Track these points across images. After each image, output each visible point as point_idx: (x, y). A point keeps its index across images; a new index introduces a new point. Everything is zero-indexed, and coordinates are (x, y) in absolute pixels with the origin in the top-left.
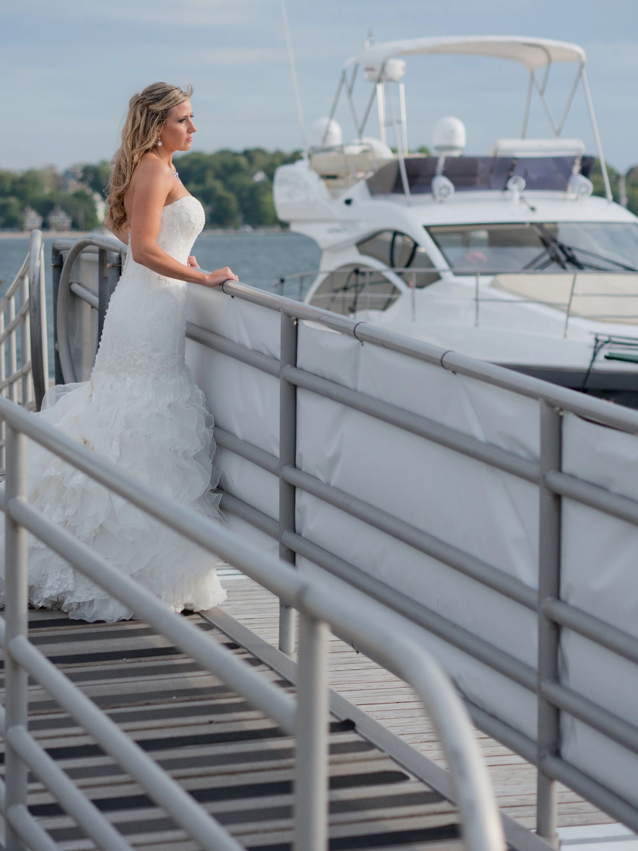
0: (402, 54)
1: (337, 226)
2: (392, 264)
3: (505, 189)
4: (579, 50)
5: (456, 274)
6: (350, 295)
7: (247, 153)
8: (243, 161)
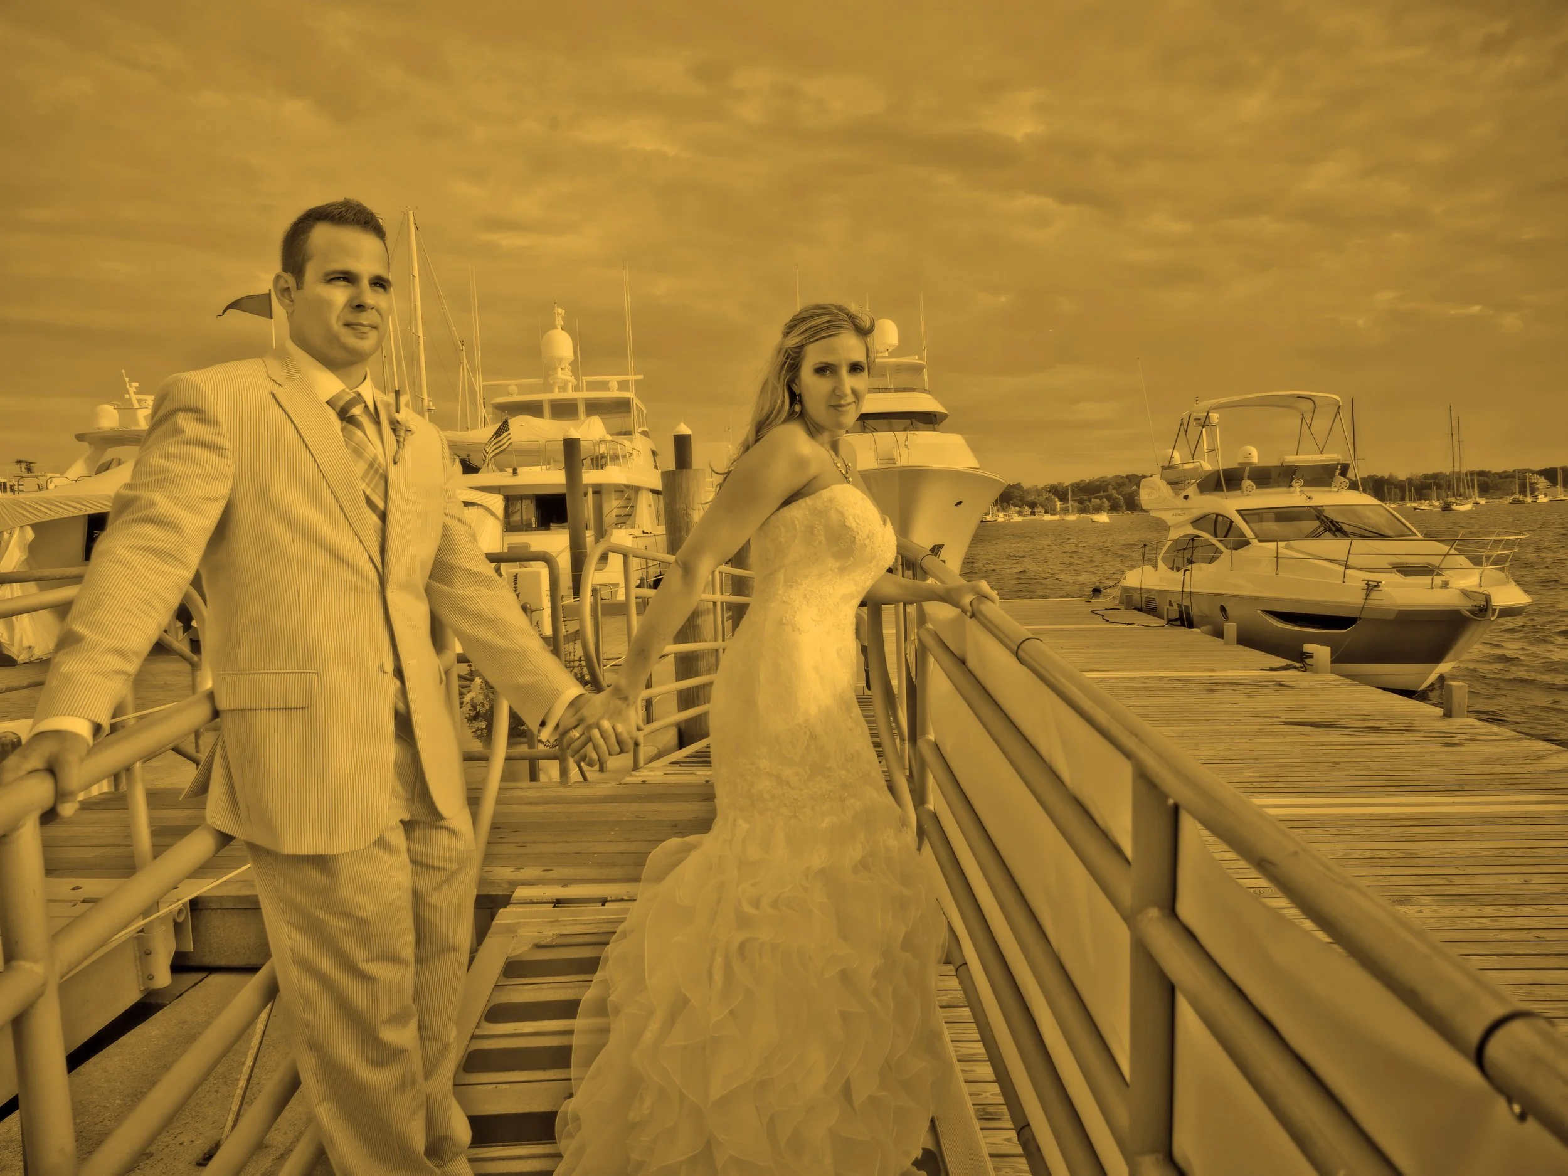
0: (1216, 408)
1: (1179, 512)
2: (1216, 536)
3: (1290, 486)
4: (1338, 398)
5: (1260, 541)
6: (1188, 554)
7: (1128, 477)
8: (1127, 481)
